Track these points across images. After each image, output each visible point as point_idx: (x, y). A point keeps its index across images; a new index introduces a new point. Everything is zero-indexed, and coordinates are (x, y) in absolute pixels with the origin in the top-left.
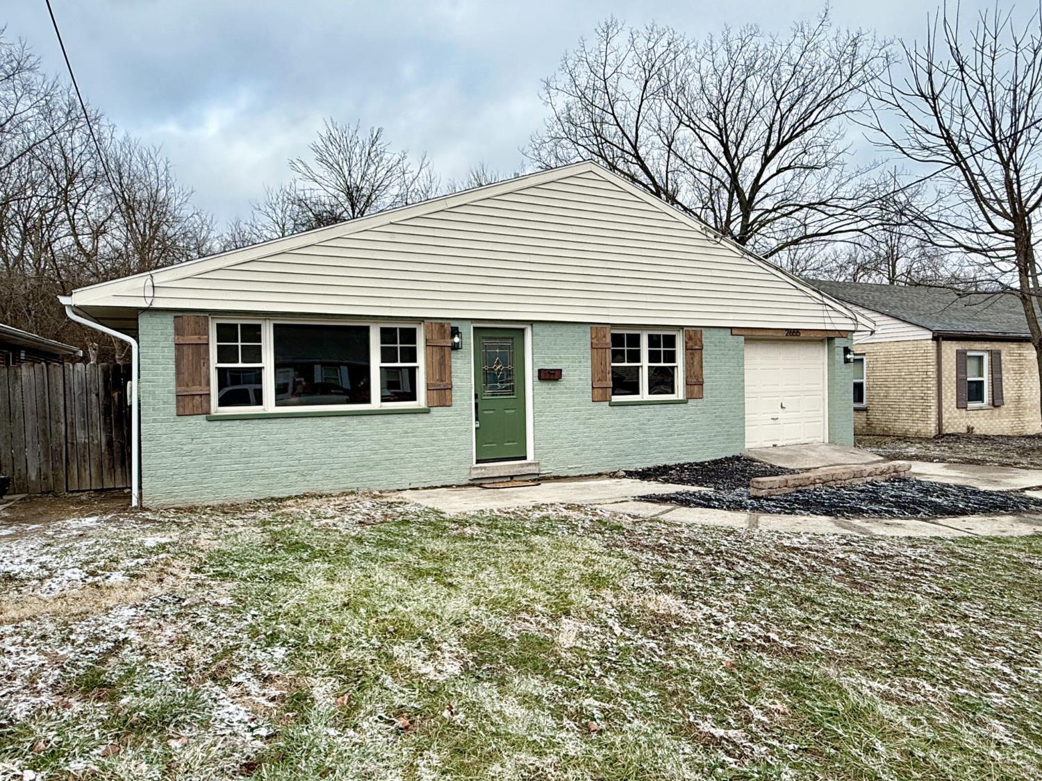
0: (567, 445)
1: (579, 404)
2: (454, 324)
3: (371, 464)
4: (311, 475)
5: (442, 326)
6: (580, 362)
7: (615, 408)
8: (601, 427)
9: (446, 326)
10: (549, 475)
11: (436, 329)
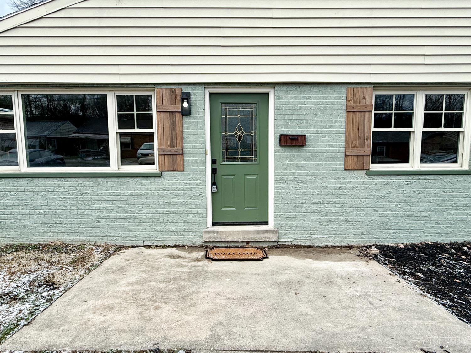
0: (312, 215)
1: (329, 173)
2: (186, 89)
3: (107, 221)
4: (55, 227)
5: (172, 92)
6: (331, 127)
7: (373, 178)
8: (353, 197)
9: (177, 92)
10: (290, 244)
11: (166, 94)
